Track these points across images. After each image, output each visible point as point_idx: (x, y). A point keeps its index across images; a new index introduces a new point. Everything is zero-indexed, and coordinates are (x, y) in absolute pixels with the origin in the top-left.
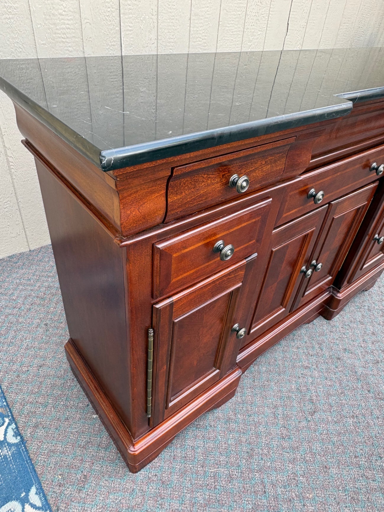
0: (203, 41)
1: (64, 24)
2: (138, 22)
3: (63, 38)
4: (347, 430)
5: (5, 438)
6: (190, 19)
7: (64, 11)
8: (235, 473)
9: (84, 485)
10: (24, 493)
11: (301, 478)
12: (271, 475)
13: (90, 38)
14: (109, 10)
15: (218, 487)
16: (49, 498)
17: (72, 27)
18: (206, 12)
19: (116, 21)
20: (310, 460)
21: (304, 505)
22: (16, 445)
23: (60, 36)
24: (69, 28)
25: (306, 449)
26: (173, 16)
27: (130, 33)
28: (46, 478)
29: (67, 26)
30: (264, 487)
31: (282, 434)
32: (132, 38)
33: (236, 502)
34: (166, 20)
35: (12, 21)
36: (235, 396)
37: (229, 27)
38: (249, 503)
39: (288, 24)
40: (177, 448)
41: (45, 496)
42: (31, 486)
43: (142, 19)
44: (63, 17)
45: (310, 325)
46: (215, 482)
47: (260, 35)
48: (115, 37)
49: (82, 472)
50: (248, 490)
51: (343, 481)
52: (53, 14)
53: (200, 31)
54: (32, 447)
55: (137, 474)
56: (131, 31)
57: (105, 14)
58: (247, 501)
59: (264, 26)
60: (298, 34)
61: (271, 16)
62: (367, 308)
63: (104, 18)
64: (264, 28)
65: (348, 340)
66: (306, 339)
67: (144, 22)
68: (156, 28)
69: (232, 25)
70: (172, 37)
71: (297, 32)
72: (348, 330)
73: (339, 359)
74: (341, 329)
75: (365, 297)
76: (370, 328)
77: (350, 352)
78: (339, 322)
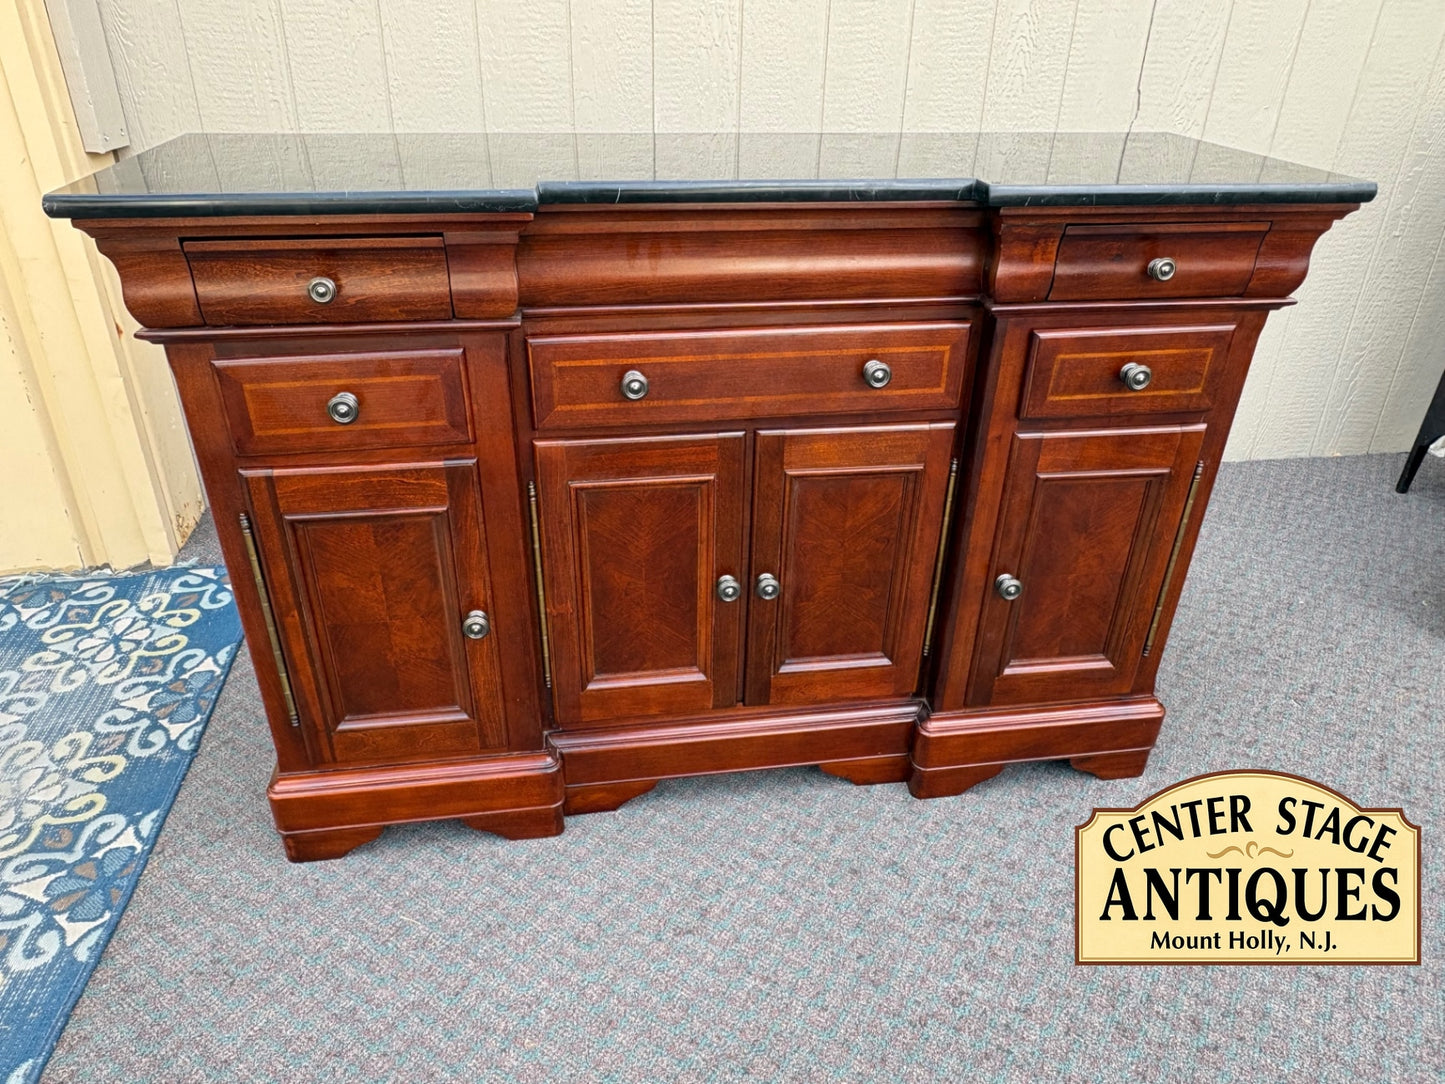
1: (541, 100)
2: (695, 95)
3: (536, 123)
4: (724, 994)
5: (178, 739)
6: (823, 87)
7: (541, 79)
8: (438, 943)
9: (215, 841)
10: (140, 813)
11: (542, 1011)
12: (494, 976)
13: (590, 122)
14: (631, 74)
15: (390, 944)
16: (163, 834)
17: (555, 104)
18: (866, 72)
19: (644, 93)
20: (592, 996)
21: (504, 1050)
22: (182, 752)
25: (603, 977)
26: (778, 81)
27: (674, 113)
28: (182, 808)
29: (546, 103)
30: (464, 987)
31: (584, 932)
32: (676, 123)
33: (397, 980)
34: (762, 89)
35: (450, 96)
36: (557, 838)
37: (934, 101)
38: (414, 994)
39: (1139, 91)
40: (383, 862)
41: (161, 828)
42: (156, 808)
43: (701, 88)
44: (538, 88)
45: (854, 789)
46: (392, 936)
47: (1037, 117)
49: (227, 824)
50: (431, 975)
51: (621, 1062)
52: (521, 85)
54: (198, 766)
55: (293, 865)
56: (675, 110)
57: (623, 82)
58: (415, 988)
59: (1050, 98)
60: (1180, 116)
61: (1073, 74)
62: (1057, 812)
63: (620, 89)
64: (1051, 101)
65: (924, 850)
66: (818, 809)
67: (707, 93)
68: (735, 105)
69: (944, 97)
70: (776, 122)
71: (1177, 111)
72: (947, 833)
73: (855, 872)
74: (930, 825)
75: (1079, 790)
76: (1016, 852)
77: (900, 873)
78: (939, 811)
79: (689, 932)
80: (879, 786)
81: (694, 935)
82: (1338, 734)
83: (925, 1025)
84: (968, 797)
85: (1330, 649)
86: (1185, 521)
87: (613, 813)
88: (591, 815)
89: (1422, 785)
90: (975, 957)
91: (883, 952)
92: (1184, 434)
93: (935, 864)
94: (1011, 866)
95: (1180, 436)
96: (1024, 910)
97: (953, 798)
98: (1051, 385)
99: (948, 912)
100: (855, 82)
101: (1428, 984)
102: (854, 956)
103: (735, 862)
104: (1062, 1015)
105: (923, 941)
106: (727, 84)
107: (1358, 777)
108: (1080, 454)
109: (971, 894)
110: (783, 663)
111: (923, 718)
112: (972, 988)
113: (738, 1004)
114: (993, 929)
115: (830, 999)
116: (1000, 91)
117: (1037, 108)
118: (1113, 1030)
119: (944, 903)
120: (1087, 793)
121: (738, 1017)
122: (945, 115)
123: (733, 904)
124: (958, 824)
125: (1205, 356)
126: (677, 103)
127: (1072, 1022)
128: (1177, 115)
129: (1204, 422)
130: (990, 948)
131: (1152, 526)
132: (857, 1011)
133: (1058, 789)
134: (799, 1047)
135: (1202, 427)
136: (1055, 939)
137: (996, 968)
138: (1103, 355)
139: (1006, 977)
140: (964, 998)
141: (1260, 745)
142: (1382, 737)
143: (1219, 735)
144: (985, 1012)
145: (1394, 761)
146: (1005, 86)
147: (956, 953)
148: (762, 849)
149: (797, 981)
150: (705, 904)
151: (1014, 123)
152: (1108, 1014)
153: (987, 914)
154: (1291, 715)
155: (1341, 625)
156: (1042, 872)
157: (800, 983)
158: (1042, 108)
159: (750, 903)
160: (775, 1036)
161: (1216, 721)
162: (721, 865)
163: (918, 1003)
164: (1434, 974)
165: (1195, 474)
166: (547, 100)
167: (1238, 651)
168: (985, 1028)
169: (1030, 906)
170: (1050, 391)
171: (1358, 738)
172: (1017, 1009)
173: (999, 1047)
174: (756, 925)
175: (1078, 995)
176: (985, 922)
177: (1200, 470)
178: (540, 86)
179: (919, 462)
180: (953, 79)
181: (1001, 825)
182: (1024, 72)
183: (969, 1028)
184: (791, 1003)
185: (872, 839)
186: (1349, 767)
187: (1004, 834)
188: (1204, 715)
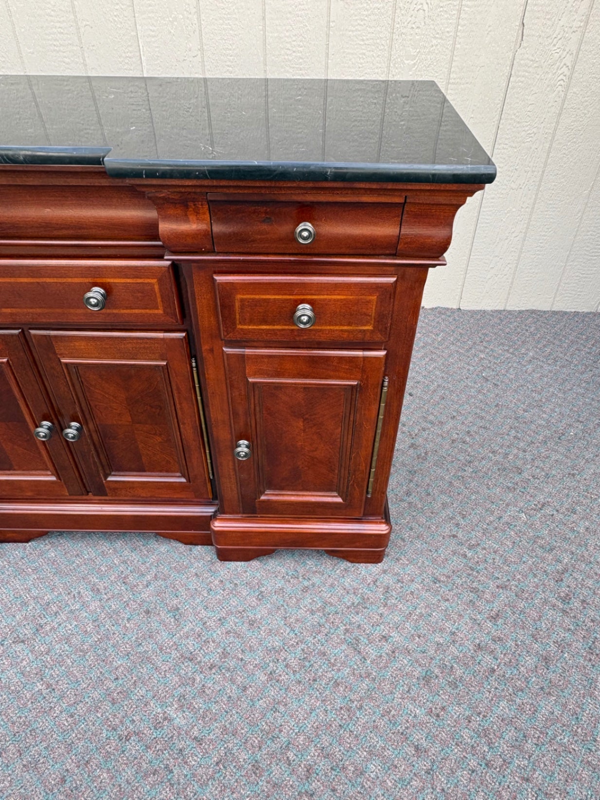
0: (294, 54)
1: (56, 27)
3: (55, 45)
6: (264, 18)
7: (53, 10)
13: (93, 46)
14: (117, 7)
17: (65, 31)
18: (296, 7)
19: (129, 22)
23: (51, 43)
24: (62, 33)
26: (228, 13)
27: (153, 40)
29: (59, 30)
32: (156, 47)
34: (216, 20)
37: (353, 31)
39: (523, 24)
43: (171, 19)
45: (183, 547)
47: (437, 45)
48: (131, 46)
52: (39, 15)
53: (288, 37)
56: (153, 37)
57: (112, 14)
59: (448, 30)
60: (557, 46)
61: (467, 9)
62: (306, 583)
63: (111, 19)
64: (448, 32)
65: (202, 601)
66: (153, 558)
67: (176, 23)
68: (197, 33)
69: (359, 28)
70: (230, 47)
71: (555, 41)
72: (224, 590)
73: (148, 612)
74: (217, 582)
75: (331, 569)
76: (261, 612)
77: (177, 617)
78: (228, 572)
79: (23, 642)
80: (199, 547)
81: (25, 644)
82: (542, 547)
83: (128, 740)
84: (255, 563)
85: (573, 475)
86: (381, 417)
87: (25, 544)
88: (11, 544)
89: (581, 598)
90: (190, 691)
91: (132, 678)
92: (365, 358)
93: (203, 613)
94: (252, 623)
95: (362, 359)
96: (242, 660)
97: (243, 563)
98: (238, 317)
99: (191, 653)
100: (289, 15)
101: (495, 769)
102: (113, 677)
103: (79, 593)
104: (222, 748)
105: (163, 673)
106: (190, 16)
107: (537, 585)
108: (279, 367)
109: (213, 642)
110: (110, 475)
111: (213, 517)
112: (175, 716)
113: (22, 702)
114: (214, 671)
115: (81, 709)
116: (406, 24)
117: (437, 38)
118: (250, 767)
119: (191, 644)
120: (335, 571)
121: (17, 712)
122: (362, 43)
123: (60, 625)
124: (236, 584)
125: (369, 302)
126: (154, 31)
127: (226, 755)
128: (555, 45)
129: (385, 349)
130: (203, 686)
131: (352, 419)
132: (92, 721)
133: (316, 565)
134: (41, 742)
135: (382, 353)
136: (250, 686)
137: (199, 703)
138: (277, 297)
139: (201, 711)
140: (166, 723)
141: (479, 549)
142: (573, 553)
143: (454, 536)
144: (172, 737)
145: (571, 575)
146: (410, 19)
147: (180, 686)
148: (101, 587)
149: (67, 691)
150: (42, 622)
151: (418, 50)
152: (253, 753)
153: (215, 659)
154: (515, 526)
155: (592, 455)
156: (270, 630)
157: (68, 693)
158: (441, 38)
159: (71, 625)
160: (30, 731)
161: (457, 525)
162: (69, 594)
163: (133, 721)
164: (504, 761)
165: (382, 386)
166: (59, 27)
167: (504, 469)
168: (165, 750)
169: (247, 658)
170: (238, 322)
171: (555, 551)
172: (195, 738)
173: (167, 767)
174: (66, 643)
175: (242, 734)
176: (211, 665)
177: (386, 384)
178: (52, 16)
179: (163, 360)
180: (366, 13)
181: (263, 589)
182: (425, 7)
183: (156, 747)
184: (55, 707)
185: (173, 588)
186: (535, 576)
187: (261, 597)
188: (452, 518)
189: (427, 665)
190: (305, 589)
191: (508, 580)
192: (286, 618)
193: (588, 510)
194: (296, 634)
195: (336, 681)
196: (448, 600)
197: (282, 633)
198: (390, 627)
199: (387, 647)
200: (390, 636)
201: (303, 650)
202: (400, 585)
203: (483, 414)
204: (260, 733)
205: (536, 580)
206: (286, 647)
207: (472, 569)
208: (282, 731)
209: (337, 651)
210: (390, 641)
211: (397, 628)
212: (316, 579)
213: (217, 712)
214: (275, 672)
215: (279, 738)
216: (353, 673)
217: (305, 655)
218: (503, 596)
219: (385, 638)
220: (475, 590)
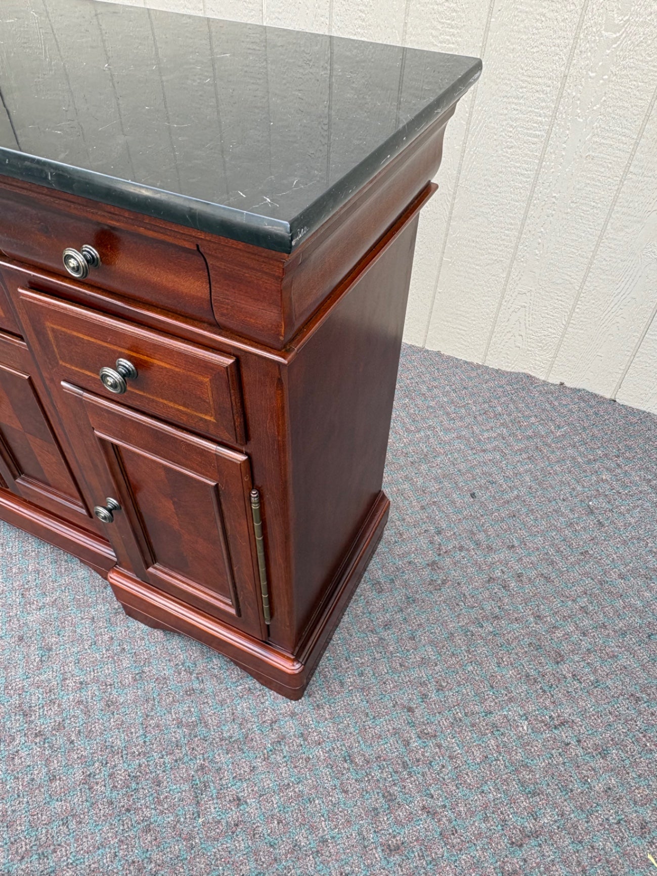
62: (196, 685)
65: (78, 652)
66: (65, 580)
72: (107, 650)
73: (21, 639)
74: (106, 637)
75: (234, 680)
76: (128, 696)
77: (44, 658)
78: (125, 631)
82: (522, 783)
84: (158, 634)
85: (638, 700)
93: (71, 667)
94: (109, 704)
96: (72, 742)
97: (147, 628)
98: (56, 350)
99: (31, 707)
107: (480, 834)
109: (59, 706)
114: (37, 740)
119: (36, 697)
120: (237, 687)
124: (124, 649)
125: (201, 383)
129: (243, 453)
130: (17, 752)
133: (220, 668)
135: (241, 457)
136: (60, 779)
138: (90, 339)
141: (431, 743)
142: (563, 815)
143: (410, 710)
145: (540, 845)
153: (48, 727)
154: (503, 734)
156: (122, 723)
161: (424, 696)
169: (79, 743)
176: (40, 732)
179: (23, 372)
181: (146, 669)
185: (62, 623)
186: (486, 819)
187: (139, 677)
188: (423, 684)
189: (265, 866)
190: (190, 692)
191: (445, 806)
192: (147, 716)
193: (627, 762)
194: (145, 742)
195: (149, 825)
196: (346, 792)
197: (132, 733)
198: (253, 790)
199: (233, 815)
200: (246, 802)
201: (140, 765)
202: (300, 741)
203: (557, 559)
204: (33, 839)
205: (483, 826)
206: (125, 752)
207: (405, 765)
208: (56, 852)
209: (175, 787)
210: (241, 808)
211: (260, 796)
212: (210, 686)
213: (10, 790)
214: (94, 776)
215: (48, 859)
216: (175, 825)
217: (138, 774)
218: (425, 824)
219: (238, 801)
220: (390, 798)
